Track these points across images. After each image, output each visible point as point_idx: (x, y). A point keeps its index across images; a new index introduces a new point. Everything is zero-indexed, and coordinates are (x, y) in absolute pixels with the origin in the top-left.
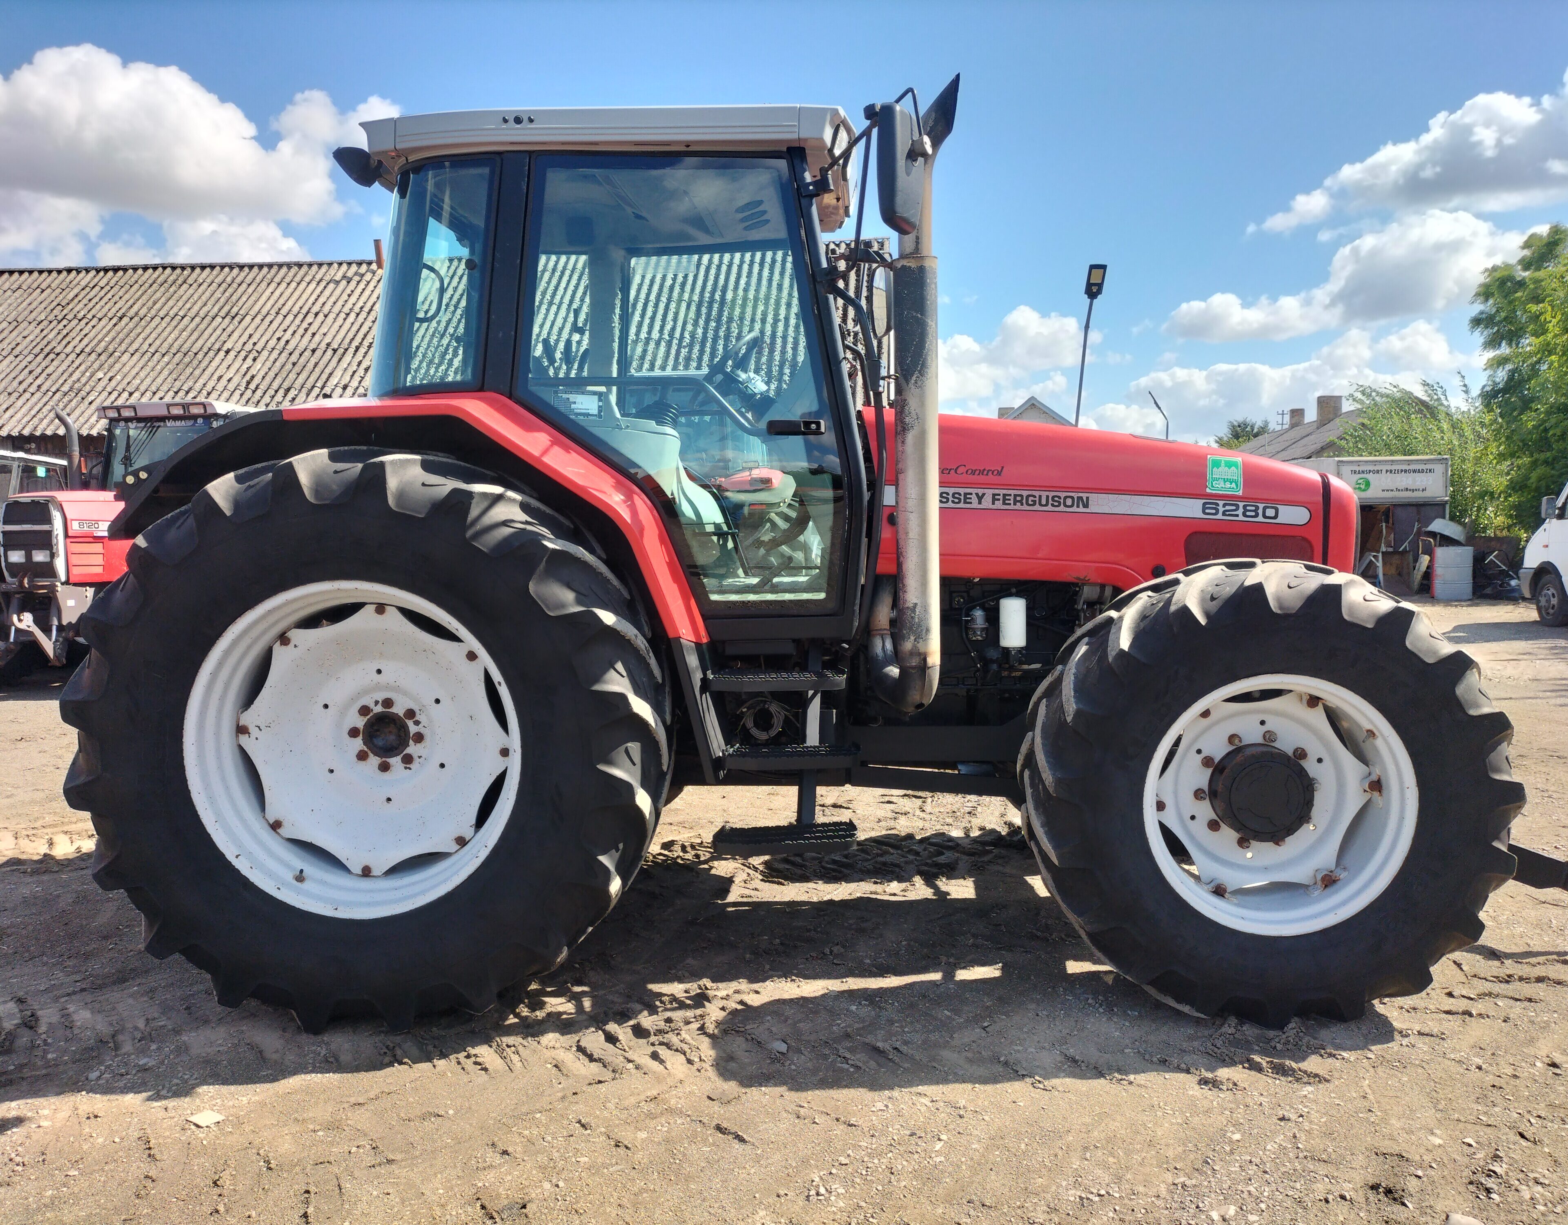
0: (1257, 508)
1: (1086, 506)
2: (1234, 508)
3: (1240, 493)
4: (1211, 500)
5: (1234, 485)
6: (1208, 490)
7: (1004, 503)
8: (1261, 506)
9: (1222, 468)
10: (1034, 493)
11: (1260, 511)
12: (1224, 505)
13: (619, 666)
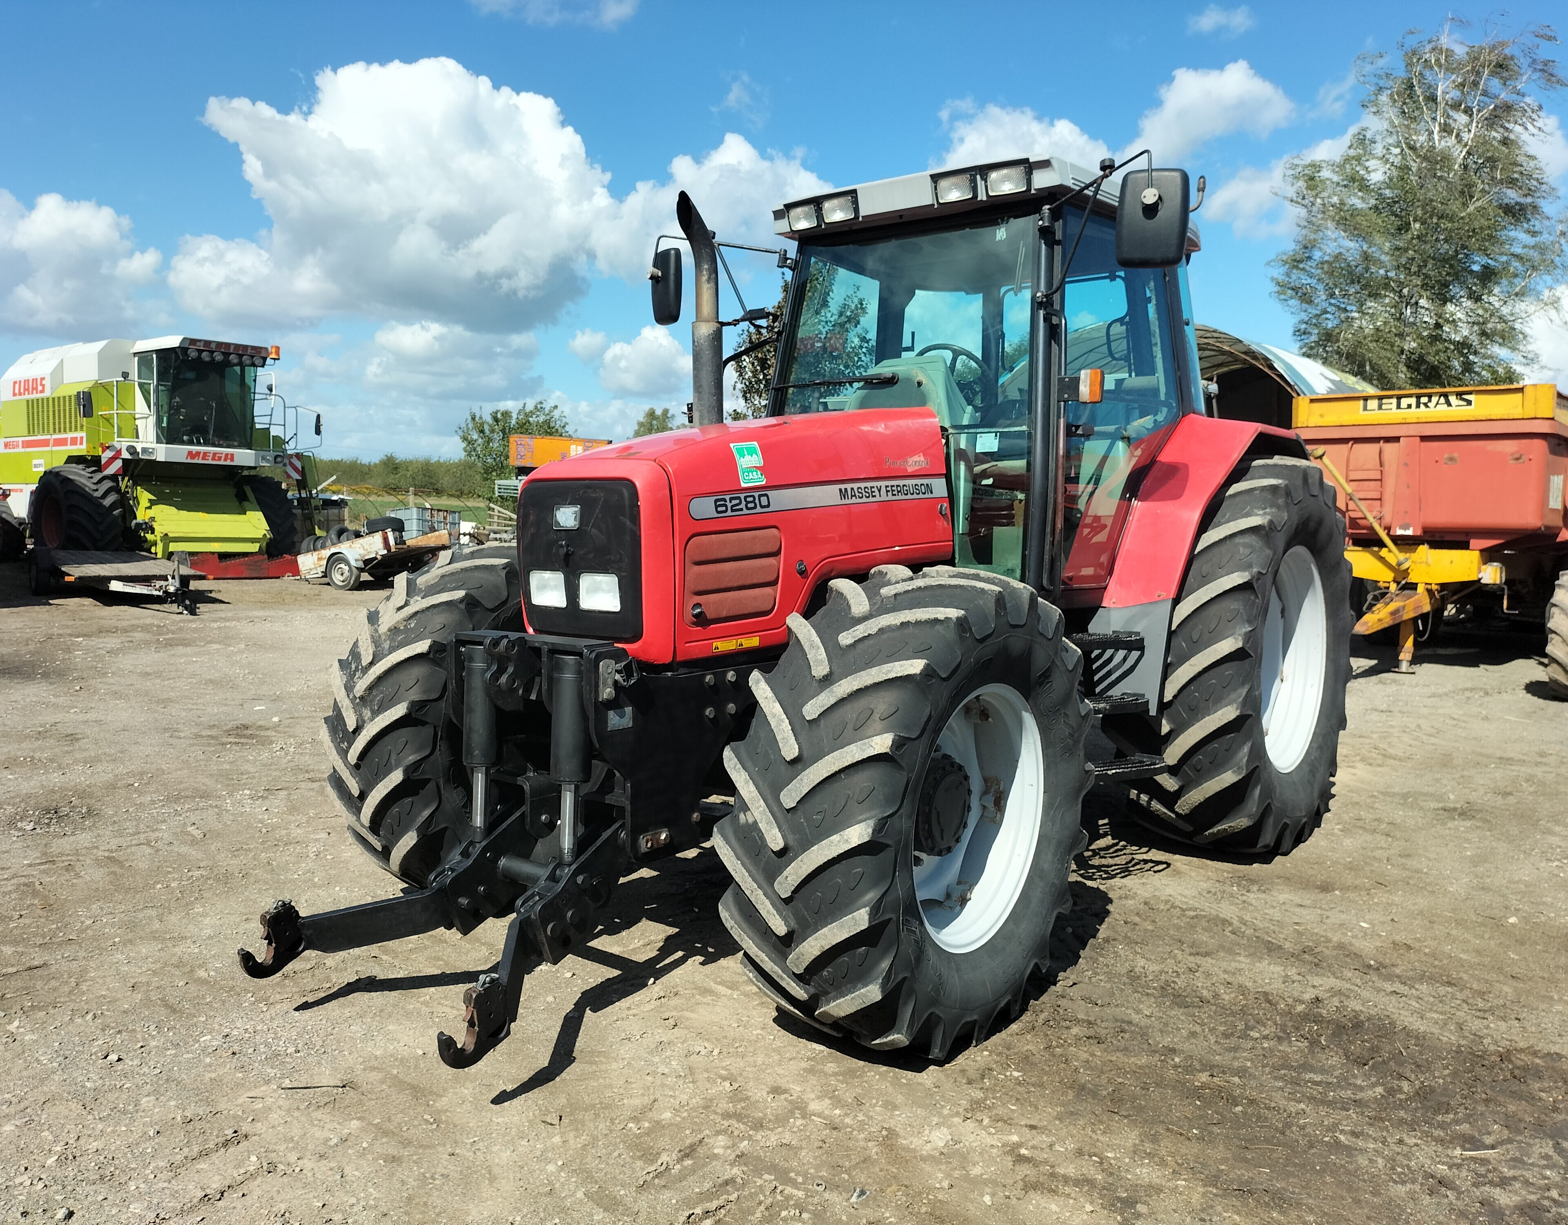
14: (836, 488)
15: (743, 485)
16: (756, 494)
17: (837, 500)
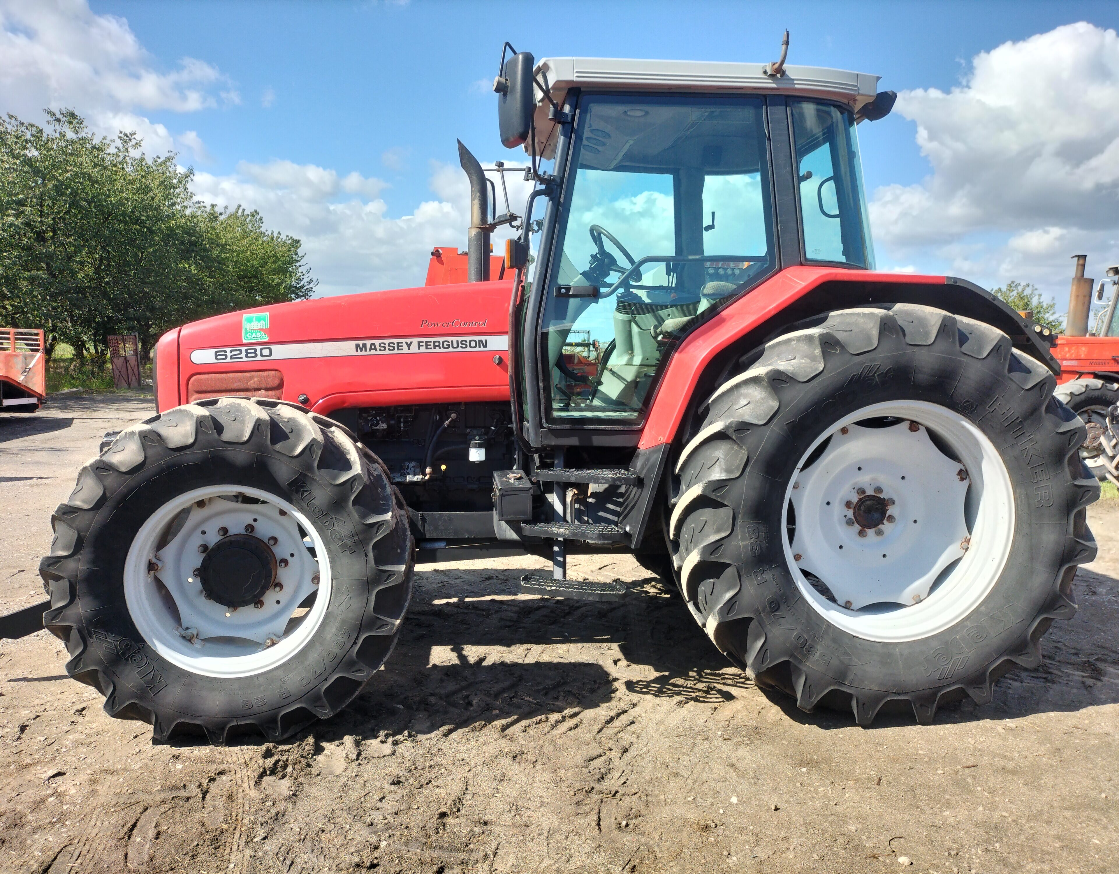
14: (354, 343)
15: (244, 341)
16: (258, 348)
17: (353, 352)
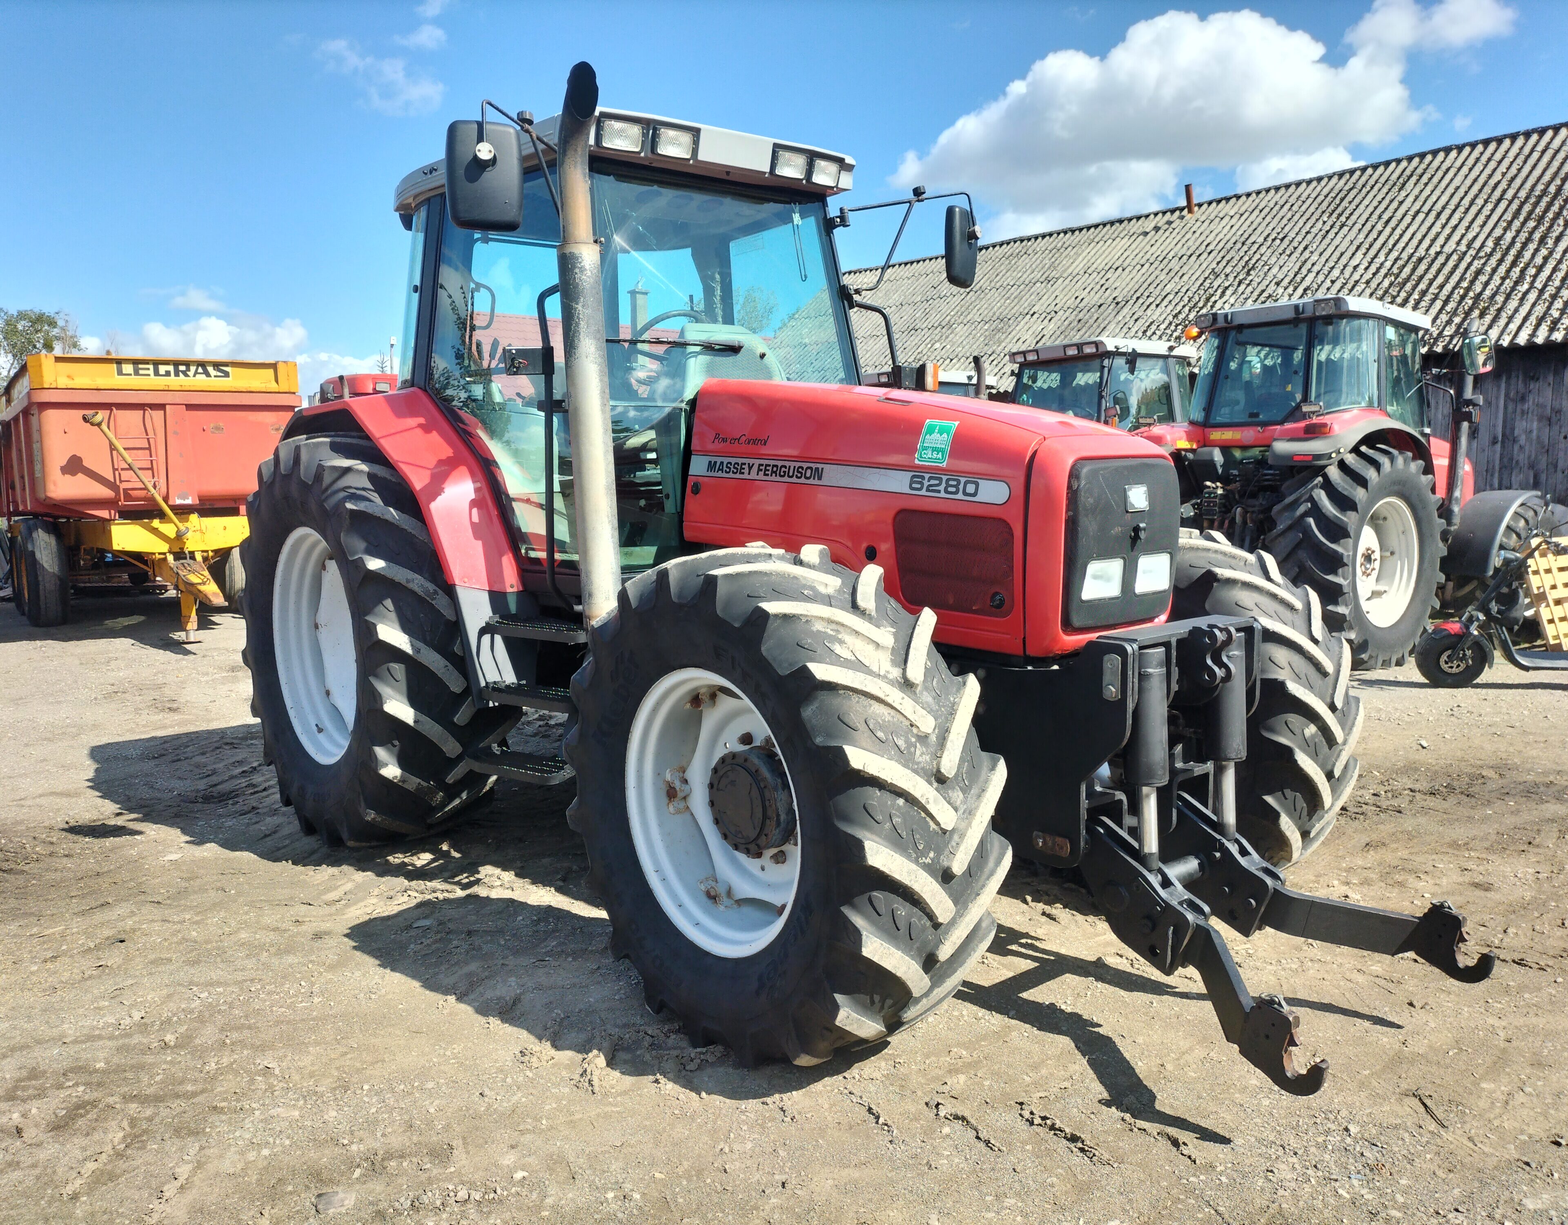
0: (959, 482)
1: (820, 478)
2: (937, 482)
3: (944, 465)
4: (918, 473)
5: (940, 456)
6: (917, 462)
7: (765, 475)
8: (963, 480)
9: (936, 436)
10: (787, 464)
11: (961, 487)
12: (930, 478)
13: (388, 603)
